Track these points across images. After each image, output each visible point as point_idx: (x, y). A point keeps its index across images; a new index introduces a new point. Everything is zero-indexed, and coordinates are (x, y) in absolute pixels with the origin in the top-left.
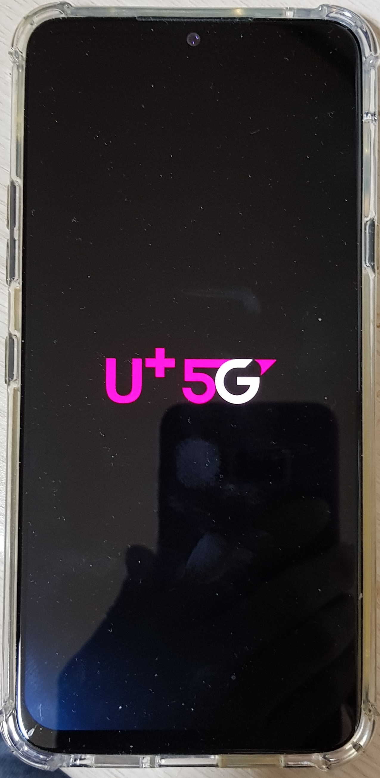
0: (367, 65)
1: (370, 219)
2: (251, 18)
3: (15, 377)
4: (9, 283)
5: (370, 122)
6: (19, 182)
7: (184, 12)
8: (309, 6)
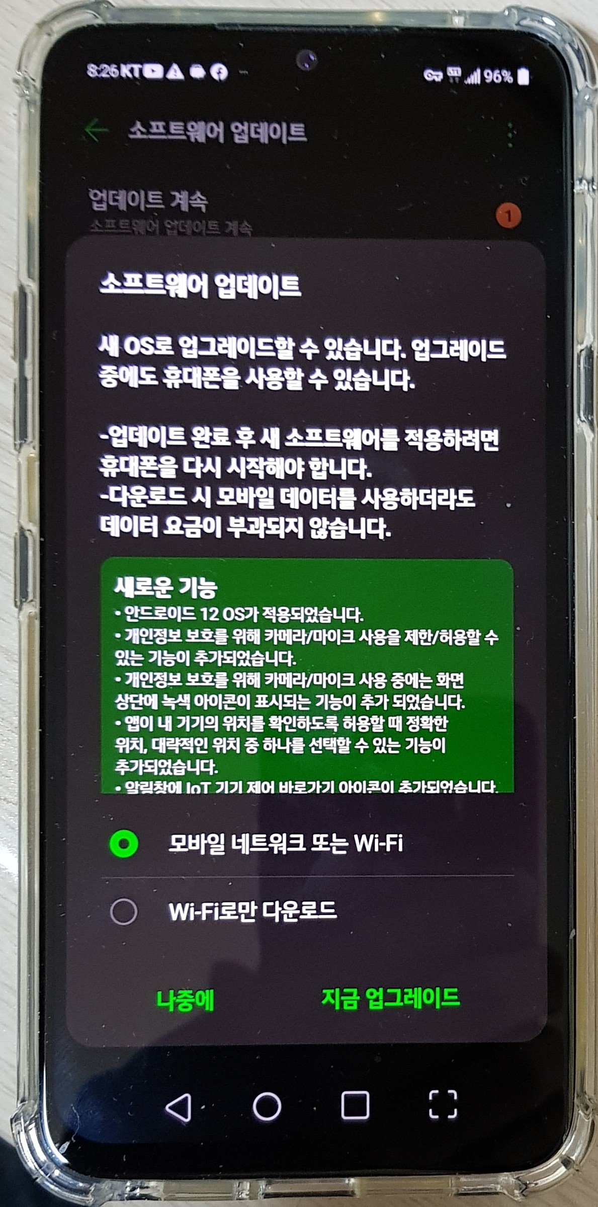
0: (580, 104)
1: (587, 347)
2: (397, 27)
3: (30, 597)
4: (19, 448)
5: (586, 193)
6: (33, 287)
7: (291, 16)
8: (489, 9)
